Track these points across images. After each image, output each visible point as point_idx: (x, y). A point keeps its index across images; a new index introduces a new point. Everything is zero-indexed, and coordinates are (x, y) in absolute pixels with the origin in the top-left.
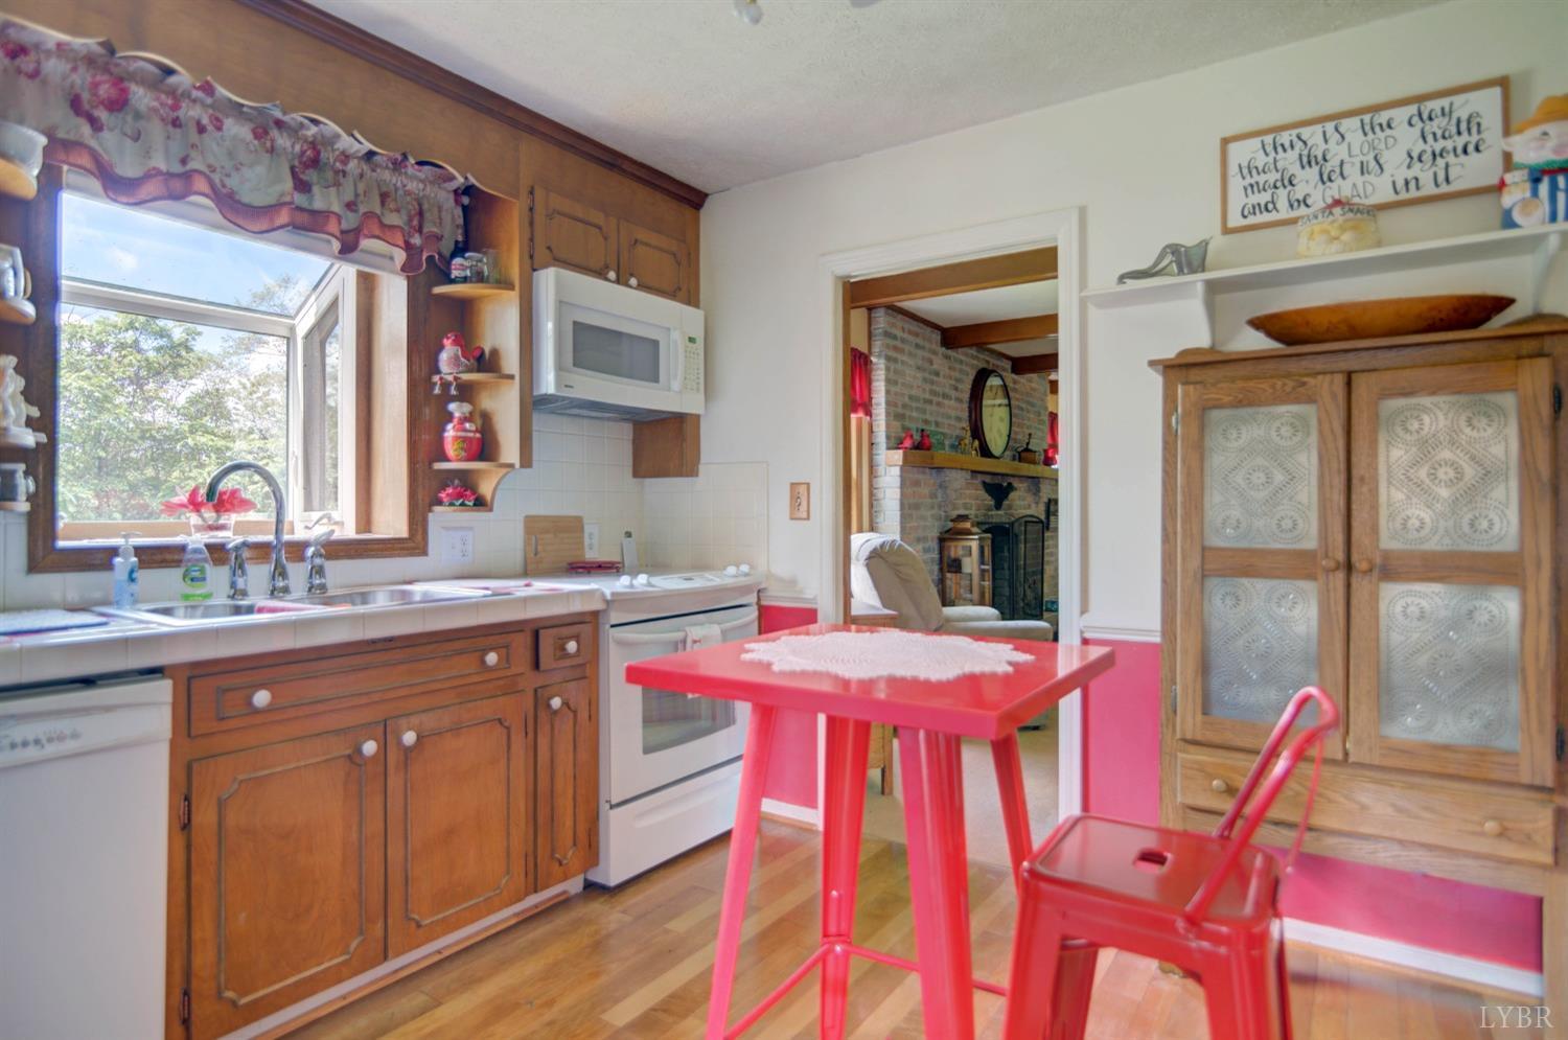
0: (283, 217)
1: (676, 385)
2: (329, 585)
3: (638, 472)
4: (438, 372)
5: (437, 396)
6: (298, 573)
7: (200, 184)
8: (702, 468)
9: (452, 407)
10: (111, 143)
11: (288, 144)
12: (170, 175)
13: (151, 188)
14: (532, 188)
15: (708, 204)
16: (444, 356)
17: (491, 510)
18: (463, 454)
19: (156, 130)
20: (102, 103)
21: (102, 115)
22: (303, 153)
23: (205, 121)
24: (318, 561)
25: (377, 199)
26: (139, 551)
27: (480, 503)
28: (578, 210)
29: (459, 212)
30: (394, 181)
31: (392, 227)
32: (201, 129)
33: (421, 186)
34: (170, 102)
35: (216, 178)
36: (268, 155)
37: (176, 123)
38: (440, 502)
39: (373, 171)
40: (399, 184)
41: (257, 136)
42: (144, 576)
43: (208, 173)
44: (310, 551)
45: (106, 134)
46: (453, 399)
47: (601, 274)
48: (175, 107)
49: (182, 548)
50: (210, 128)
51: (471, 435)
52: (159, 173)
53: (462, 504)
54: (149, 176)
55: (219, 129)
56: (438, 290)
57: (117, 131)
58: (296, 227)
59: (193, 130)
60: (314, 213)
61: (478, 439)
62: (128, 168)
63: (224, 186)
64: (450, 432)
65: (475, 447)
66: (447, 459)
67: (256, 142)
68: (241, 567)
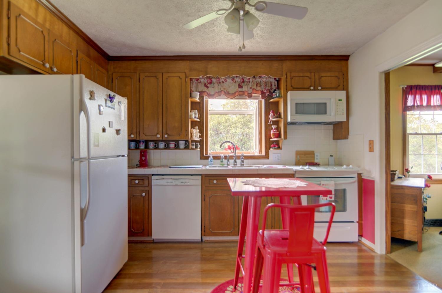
0: (237, 94)
1: (333, 114)
2: (244, 164)
3: (334, 138)
4: (270, 119)
5: (269, 124)
6: (239, 162)
7: (223, 92)
8: (349, 137)
9: (272, 126)
10: (211, 90)
11: (238, 80)
12: (219, 92)
13: (216, 95)
14: (286, 73)
15: (350, 58)
16: (270, 115)
17: (281, 149)
18: (275, 137)
19: (216, 85)
20: (209, 83)
21: (209, 85)
22: (241, 81)
23: (224, 81)
24: (242, 159)
25: (255, 85)
27: (279, 148)
28: (301, 74)
29: (276, 82)
30: (260, 80)
31: (258, 90)
33: (266, 79)
34: (218, 79)
35: (225, 91)
36: (234, 83)
37: (220, 83)
38: (271, 148)
39: (255, 79)
40: (261, 80)
41: (232, 80)
43: (224, 90)
44: (241, 157)
45: (209, 88)
46: (272, 125)
47: (308, 89)
48: (219, 80)
49: (220, 156)
50: (225, 82)
51: (275, 132)
52: (217, 92)
53: (275, 148)
54: (215, 94)
55: (226, 81)
56: (271, 100)
57: (211, 87)
58: (240, 95)
60: (243, 92)
61: (278, 133)
62: (212, 93)
63: (227, 91)
64: (272, 132)
65: (277, 135)
66: (272, 138)
67: (232, 82)
68: (228, 160)
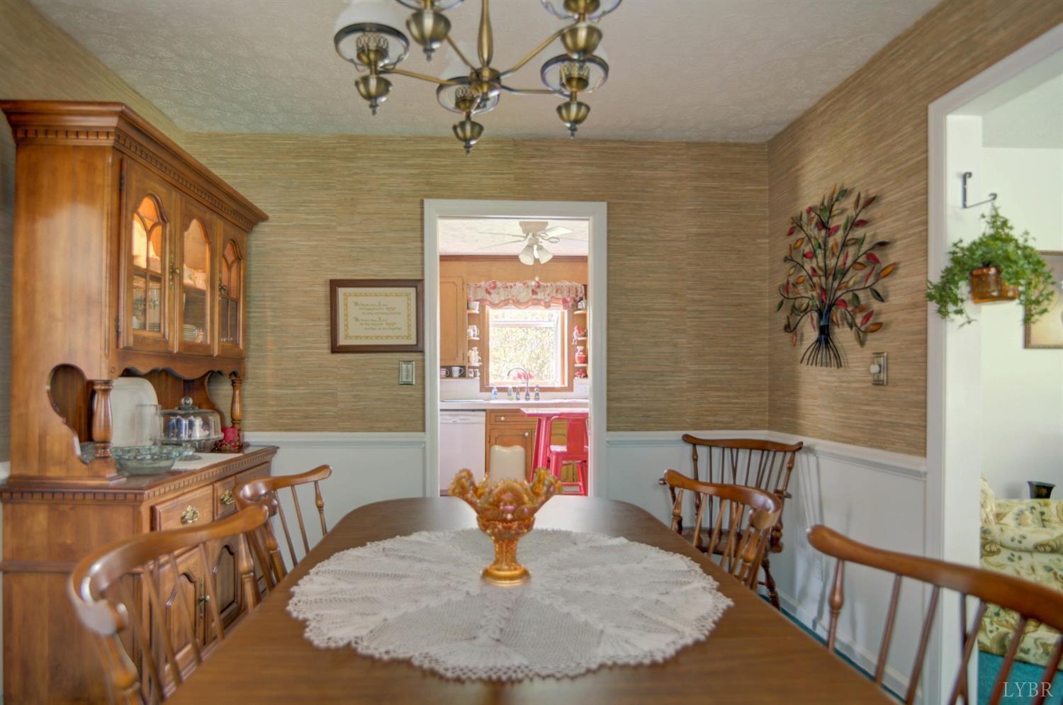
0: (530, 303)
2: (540, 398)
4: (574, 337)
5: (573, 344)
6: (532, 395)
7: (510, 301)
9: (577, 348)
10: (495, 298)
12: (505, 300)
13: (502, 304)
16: (575, 333)
17: (588, 378)
18: (580, 361)
19: (501, 290)
20: (492, 288)
21: (491, 291)
22: (535, 285)
23: (512, 285)
24: (537, 391)
25: (555, 291)
26: (497, 388)
27: (586, 376)
29: (583, 287)
30: (561, 284)
31: (559, 298)
32: (511, 287)
33: (569, 283)
34: (504, 283)
35: (514, 298)
36: (527, 288)
37: (507, 287)
38: (575, 376)
39: (555, 283)
41: (524, 284)
42: (499, 394)
43: (512, 298)
44: (535, 389)
45: (493, 296)
46: (577, 345)
48: (506, 284)
49: (508, 388)
51: (581, 356)
52: (502, 300)
53: (580, 377)
54: (500, 302)
55: (515, 285)
56: (576, 313)
57: (495, 294)
58: (534, 304)
59: (509, 288)
60: (538, 300)
61: (584, 357)
62: (497, 302)
63: (516, 299)
64: (577, 355)
65: (583, 360)
66: (576, 363)
67: (524, 286)
68: (518, 392)
